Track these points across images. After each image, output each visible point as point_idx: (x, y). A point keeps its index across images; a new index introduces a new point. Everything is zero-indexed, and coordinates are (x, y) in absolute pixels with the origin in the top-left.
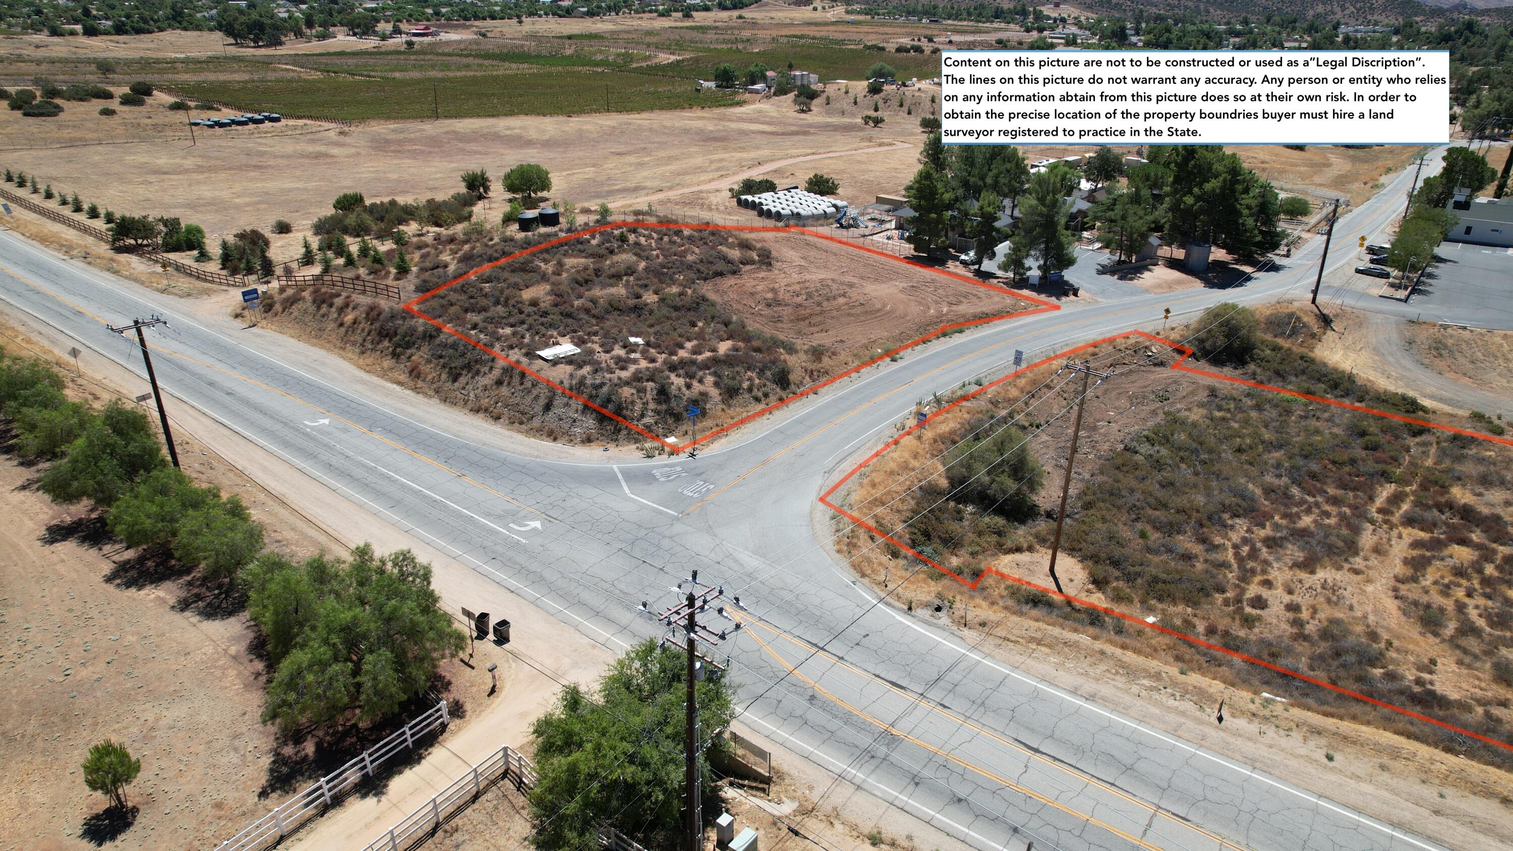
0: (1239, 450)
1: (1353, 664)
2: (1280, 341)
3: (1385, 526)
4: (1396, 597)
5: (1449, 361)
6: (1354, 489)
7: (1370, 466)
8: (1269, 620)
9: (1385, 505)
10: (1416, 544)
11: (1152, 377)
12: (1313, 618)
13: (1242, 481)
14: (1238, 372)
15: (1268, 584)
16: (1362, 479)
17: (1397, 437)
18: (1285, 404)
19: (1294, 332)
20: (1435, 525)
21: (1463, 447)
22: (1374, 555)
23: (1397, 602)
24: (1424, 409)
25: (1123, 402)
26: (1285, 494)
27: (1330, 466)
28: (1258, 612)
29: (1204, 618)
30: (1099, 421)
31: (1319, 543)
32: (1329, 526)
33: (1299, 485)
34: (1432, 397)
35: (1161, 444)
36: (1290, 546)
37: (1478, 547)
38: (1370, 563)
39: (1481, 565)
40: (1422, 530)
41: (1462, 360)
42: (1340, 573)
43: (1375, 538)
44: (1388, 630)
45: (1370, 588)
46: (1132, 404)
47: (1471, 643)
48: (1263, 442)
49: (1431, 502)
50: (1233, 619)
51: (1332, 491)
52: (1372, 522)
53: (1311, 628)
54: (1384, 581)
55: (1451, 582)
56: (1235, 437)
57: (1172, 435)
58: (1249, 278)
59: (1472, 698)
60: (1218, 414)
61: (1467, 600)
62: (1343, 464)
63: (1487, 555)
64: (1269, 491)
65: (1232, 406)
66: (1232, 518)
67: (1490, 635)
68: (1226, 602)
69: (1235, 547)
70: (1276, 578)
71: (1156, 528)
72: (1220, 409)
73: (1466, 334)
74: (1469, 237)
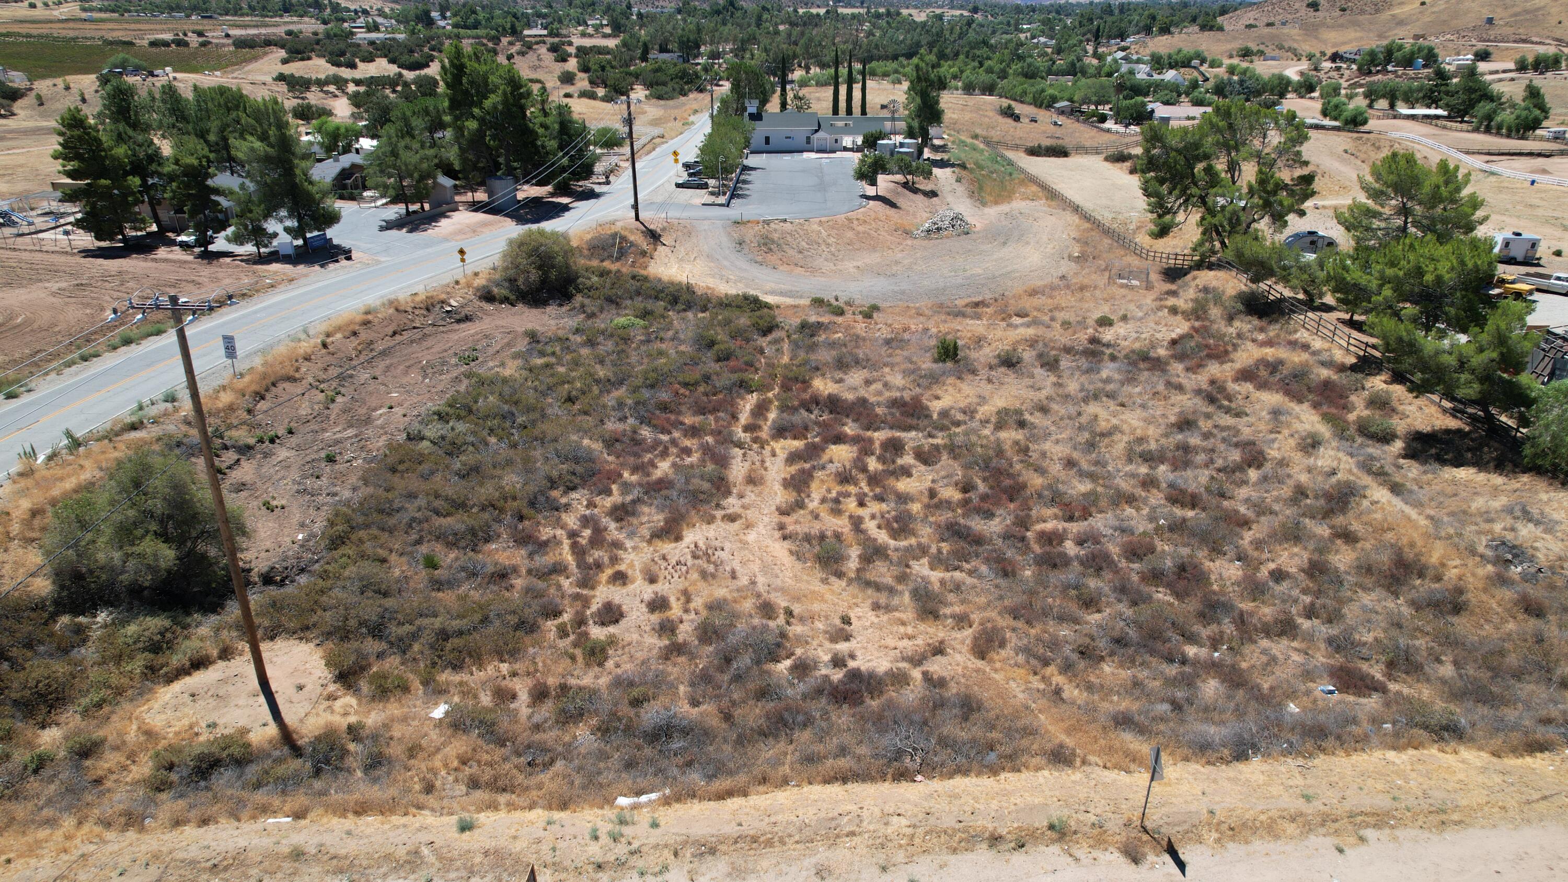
0: (570, 400)
1: (749, 669)
2: (607, 264)
3: (755, 446)
4: (785, 538)
5: (780, 255)
6: (714, 410)
7: (726, 378)
8: (628, 639)
9: (750, 421)
10: (793, 458)
11: (454, 336)
12: (686, 611)
13: (574, 437)
14: (564, 309)
15: (620, 578)
16: (721, 396)
17: (748, 340)
18: (620, 332)
19: (622, 254)
20: (806, 428)
21: (812, 336)
22: (750, 488)
23: (787, 544)
24: (767, 306)
25: (414, 376)
26: (633, 440)
27: (682, 391)
28: (612, 629)
29: (528, 674)
30: (375, 410)
31: (681, 492)
32: (692, 466)
33: (649, 424)
34: (773, 293)
35: (459, 418)
36: (646, 509)
37: (856, 440)
38: (745, 501)
39: (862, 461)
40: (795, 438)
41: (791, 252)
42: (713, 526)
43: (747, 465)
44: (783, 590)
45: (751, 537)
46: (425, 377)
47: (882, 572)
48: (598, 381)
49: (796, 403)
50: (573, 658)
51: (689, 420)
52: (740, 445)
53: (686, 631)
54: (766, 519)
55: (840, 494)
56: (564, 383)
57: (476, 402)
58: (566, 208)
59: (904, 659)
60: (539, 361)
61: (861, 512)
62: (696, 384)
63: (866, 449)
64: (611, 442)
65: (558, 349)
66: (565, 493)
67: (896, 550)
68: (563, 632)
69: (573, 535)
70: (631, 565)
71: (451, 545)
72: (542, 354)
73: (787, 226)
74: (769, 147)
